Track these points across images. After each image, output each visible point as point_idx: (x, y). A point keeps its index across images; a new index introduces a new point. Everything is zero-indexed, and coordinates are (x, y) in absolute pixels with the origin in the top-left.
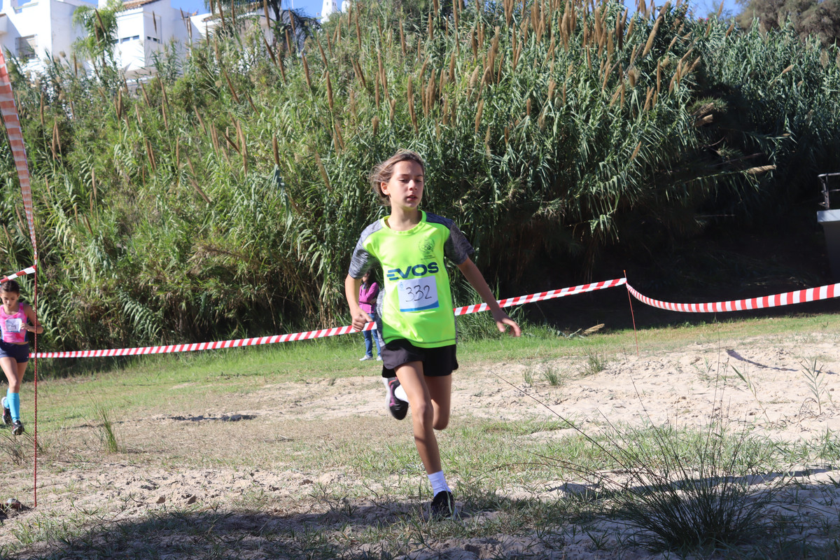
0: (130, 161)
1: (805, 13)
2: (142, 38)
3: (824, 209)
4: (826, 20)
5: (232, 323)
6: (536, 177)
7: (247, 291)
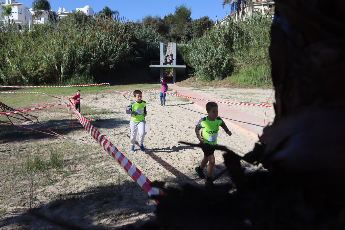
0: (21, 48)
1: (154, 24)
2: (17, 12)
3: (150, 65)
4: (158, 26)
5: (43, 82)
6: (100, 57)
7: (46, 75)
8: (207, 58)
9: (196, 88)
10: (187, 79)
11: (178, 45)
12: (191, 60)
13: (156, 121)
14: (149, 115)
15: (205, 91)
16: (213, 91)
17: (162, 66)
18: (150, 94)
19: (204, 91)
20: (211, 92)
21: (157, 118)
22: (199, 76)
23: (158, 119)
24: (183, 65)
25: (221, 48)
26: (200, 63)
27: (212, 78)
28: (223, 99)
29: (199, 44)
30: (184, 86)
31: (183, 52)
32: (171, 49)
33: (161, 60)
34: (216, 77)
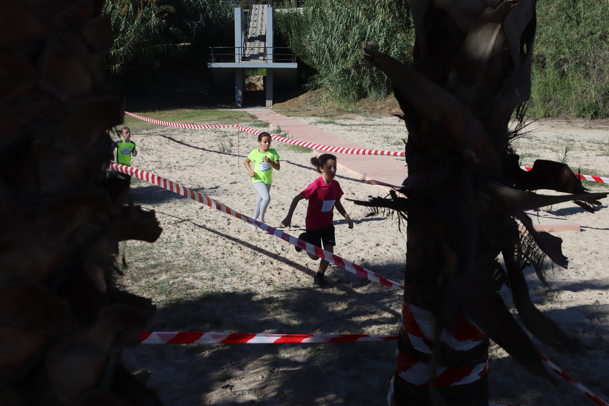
3: (211, 62)
8: (349, 46)
9: (323, 119)
10: (301, 97)
11: (278, 10)
12: (311, 49)
13: (244, 196)
14: (228, 184)
15: (345, 125)
16: (365, 125)
17: (238, 64)
18: (216, 134)
19: (345, 127)
20: (360, 128)
21: (247, 189)
22: (331, 89)
23: (248, 193)
24: (291, 62)
25: (382, 21)
26: (333, 57)
27: (362, 94)
28: (389, 145)
29: (330, 11)
30: (294, 113)
31: (289, 29)
32: (260, 21)
33: (237, 51)
34: (370, 91)
